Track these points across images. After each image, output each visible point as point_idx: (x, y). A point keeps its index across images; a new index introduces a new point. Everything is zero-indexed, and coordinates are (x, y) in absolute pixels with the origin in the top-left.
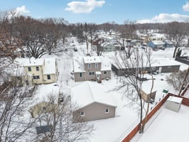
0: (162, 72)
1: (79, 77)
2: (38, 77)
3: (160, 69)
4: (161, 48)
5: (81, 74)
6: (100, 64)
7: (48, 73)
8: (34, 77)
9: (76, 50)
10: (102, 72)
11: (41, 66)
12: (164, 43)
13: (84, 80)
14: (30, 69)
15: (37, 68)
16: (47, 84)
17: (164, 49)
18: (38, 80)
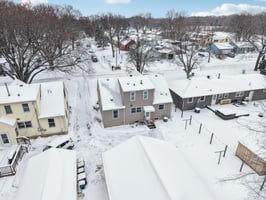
0: (253, 100)
1: (111, 118)
2: (29, 124)
3: (251, 94)
4: (228, 55)
5: (115, 112)
6: (152, 91)
7: (51, 115)
8: (20, 125)
9: (95, 60)
10: (154, 106)
11: (33, 102)
12: (232, 47)
13: (122, 123)
14: (8, 109)
15: (25, 106)
16: (47, 136)
17: (233, 57)
18: (30, 129)
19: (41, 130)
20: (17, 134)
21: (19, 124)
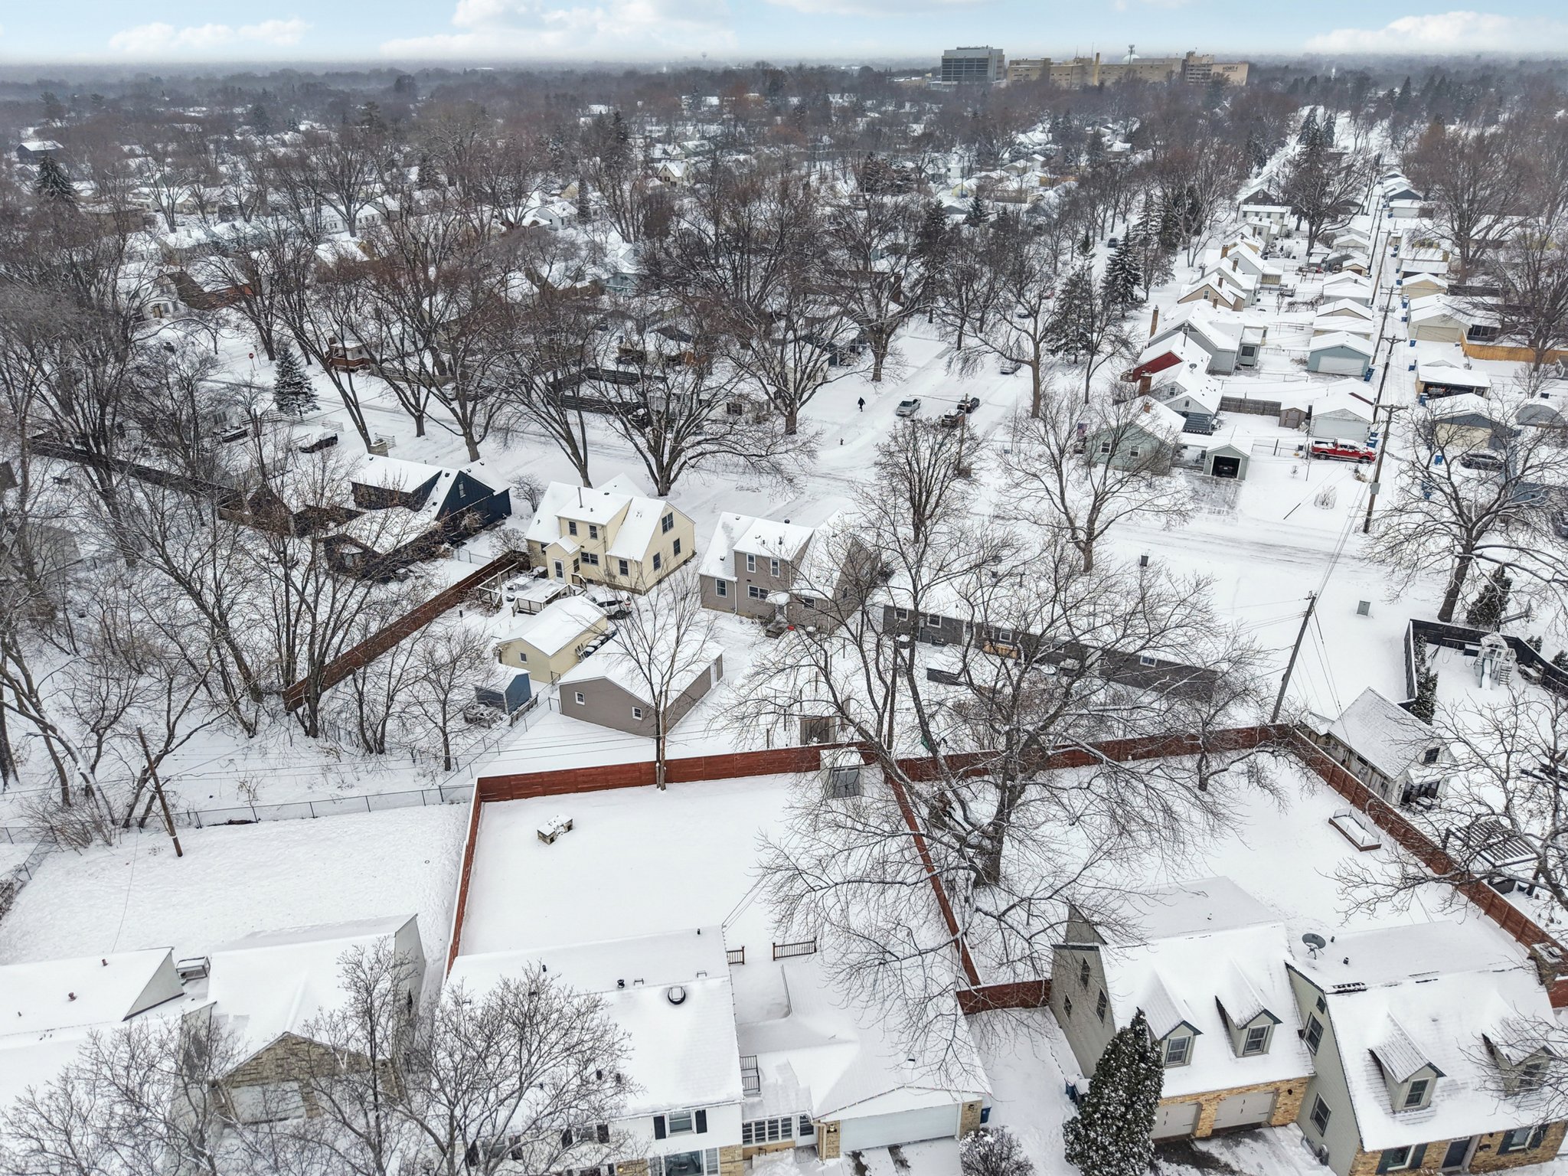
1: (714, 592)
5: (722, 583)
8: (584, 557)
13: (731, 610)
14: (573, 527)
15: (593, 530)
18: (594, 566)
19: (610, 574)
20: (577, 569)
21: (583, 554)
